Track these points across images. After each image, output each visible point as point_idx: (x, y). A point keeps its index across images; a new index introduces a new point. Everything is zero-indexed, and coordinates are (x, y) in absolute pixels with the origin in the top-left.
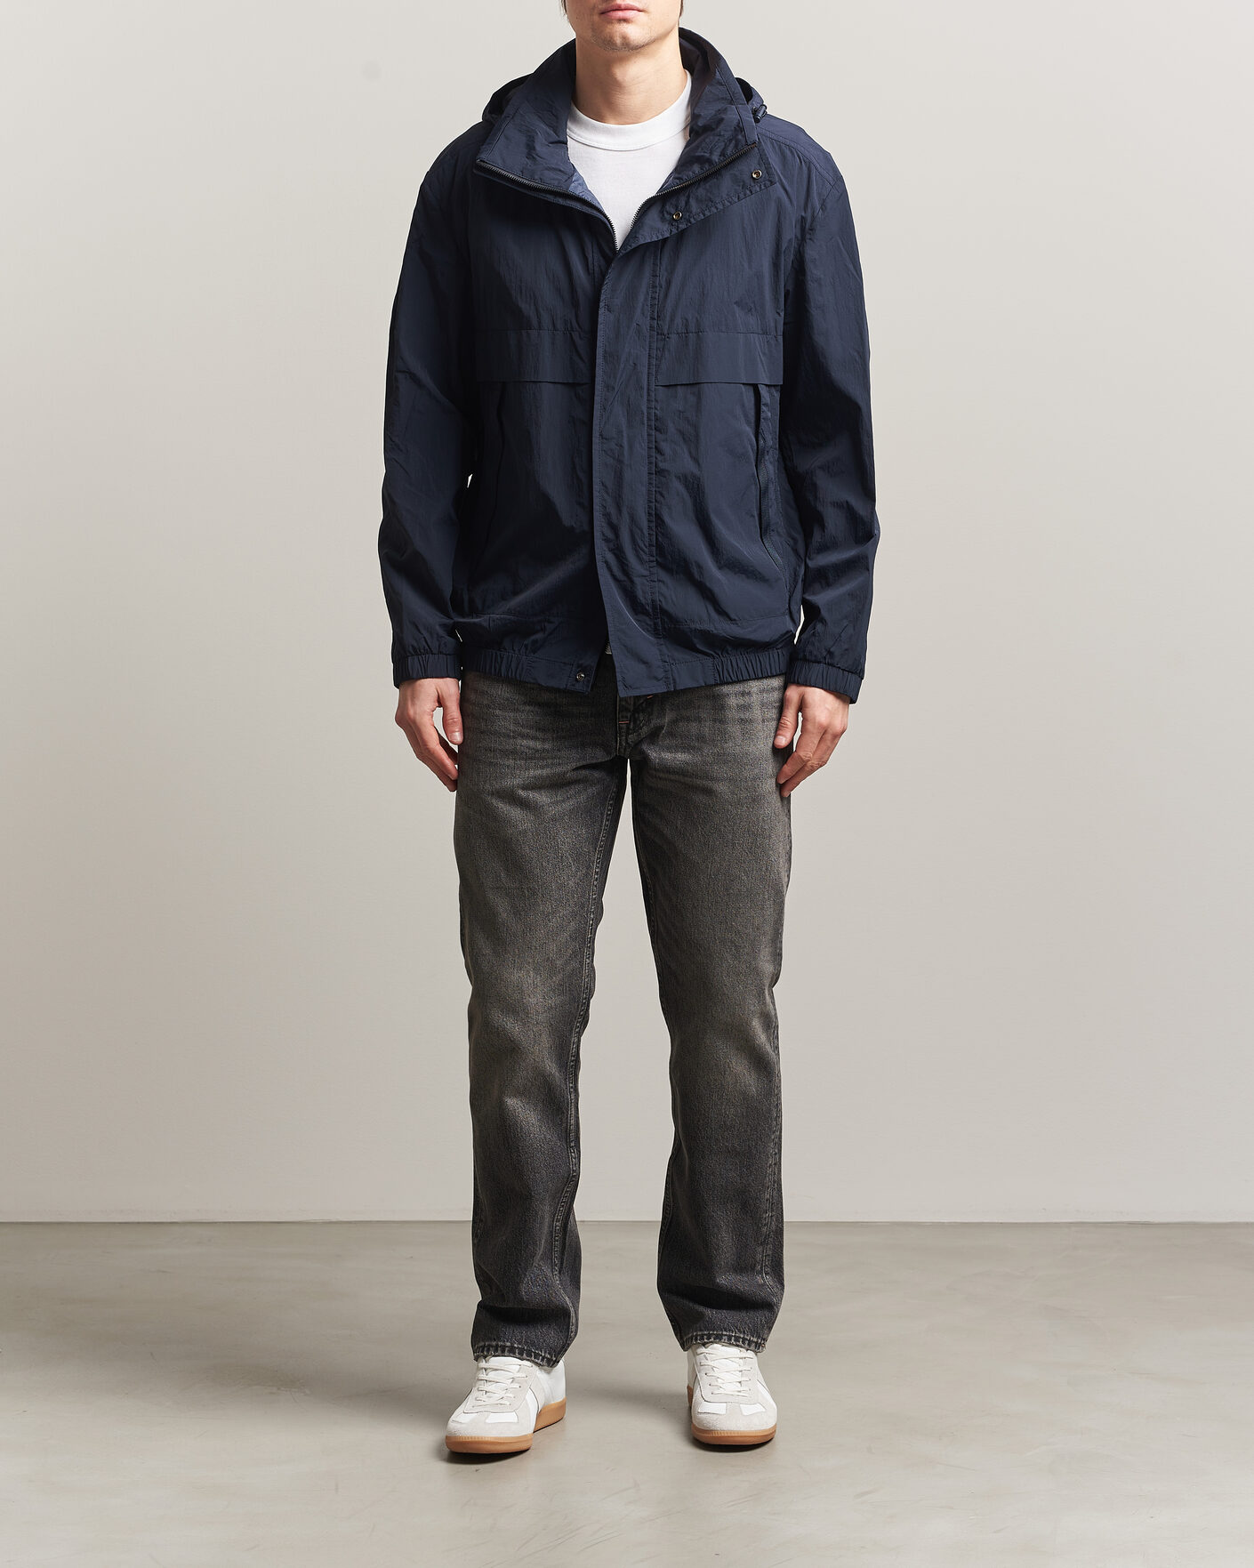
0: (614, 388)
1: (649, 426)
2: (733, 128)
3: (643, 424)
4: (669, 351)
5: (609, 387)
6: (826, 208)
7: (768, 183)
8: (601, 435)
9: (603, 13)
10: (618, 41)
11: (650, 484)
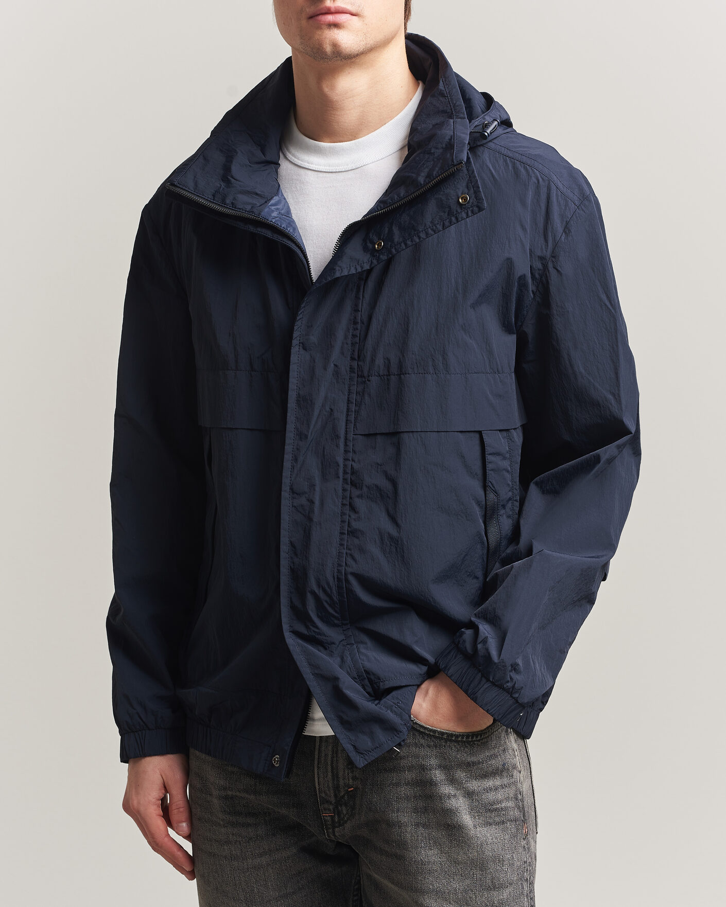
0: (306, 437)
1: (345, 480)
2: (444, 145)
3: (338, 477)
4: (369, 395)
5: (302, 436)
6: (570, 231)
7: (476, 209)
8: (291, 489)
9: (312, 17)
10: (328, 49)
11: (342, 545)
